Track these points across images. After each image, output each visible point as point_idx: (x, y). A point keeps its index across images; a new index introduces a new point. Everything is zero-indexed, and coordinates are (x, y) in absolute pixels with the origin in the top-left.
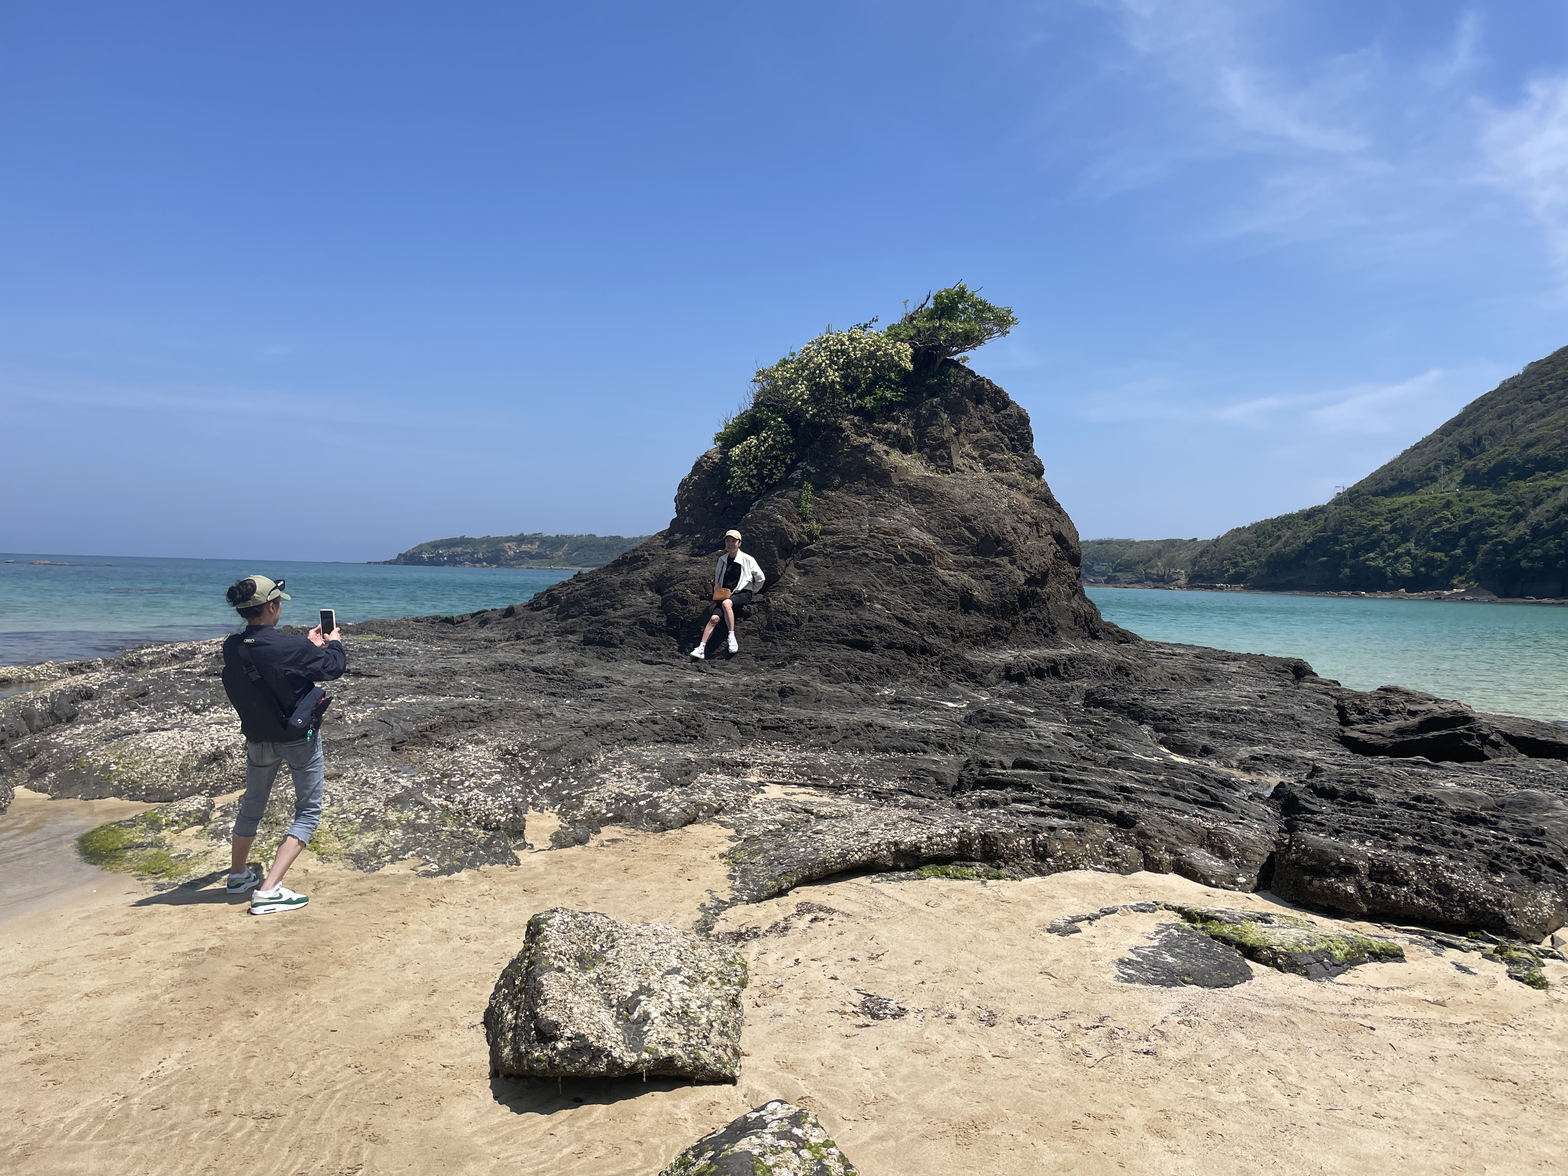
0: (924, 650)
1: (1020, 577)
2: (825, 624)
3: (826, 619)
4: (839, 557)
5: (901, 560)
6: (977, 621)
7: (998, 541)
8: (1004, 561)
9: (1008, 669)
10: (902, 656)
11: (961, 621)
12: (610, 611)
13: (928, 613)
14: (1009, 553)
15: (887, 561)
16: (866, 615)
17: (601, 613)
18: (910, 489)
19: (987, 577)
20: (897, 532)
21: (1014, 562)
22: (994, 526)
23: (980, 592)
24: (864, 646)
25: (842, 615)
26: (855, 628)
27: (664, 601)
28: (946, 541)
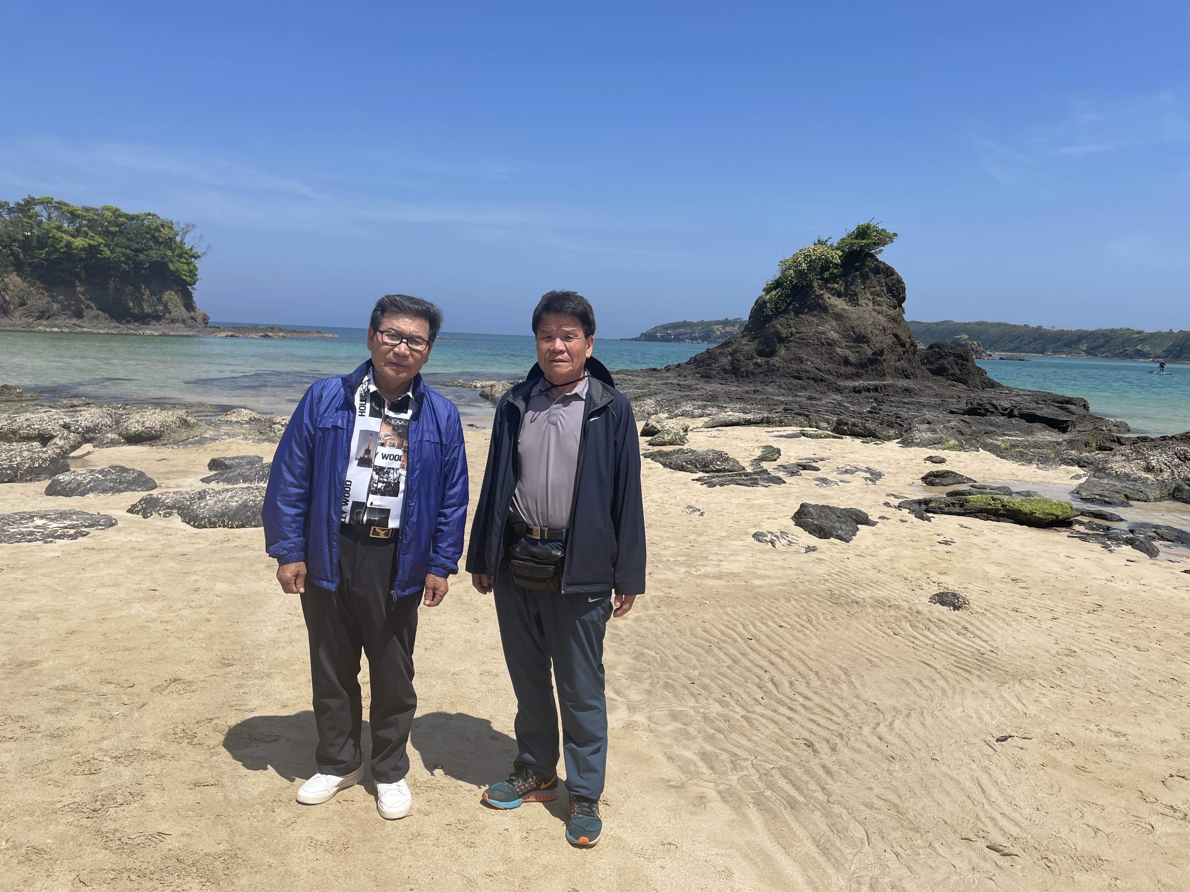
0: (822, 380)
1: (870, 352)
2: (788, 370)
3: (788, 367)
4: (800, 343)
5: (823, 344)
6: (850, 370)
7: (864, 337)
8: (865, 346)
9: (854, 388)
10: (812, 382)
11: (843, 369)
12: (713, 365)
13: (829, 366)
14: (868, 342)
15: (817, 345)
16: (803, 366)
17: (710, 365)
18: (835, 314)
19: (857, 352)
20: (824, 333)
21: (868, 346)
22: (863, 331)
23: (852, 358)
24: (799, 378)
25: (794, 366)
26: (797, 371)
27: (732, 360)
28: (844, 337)
